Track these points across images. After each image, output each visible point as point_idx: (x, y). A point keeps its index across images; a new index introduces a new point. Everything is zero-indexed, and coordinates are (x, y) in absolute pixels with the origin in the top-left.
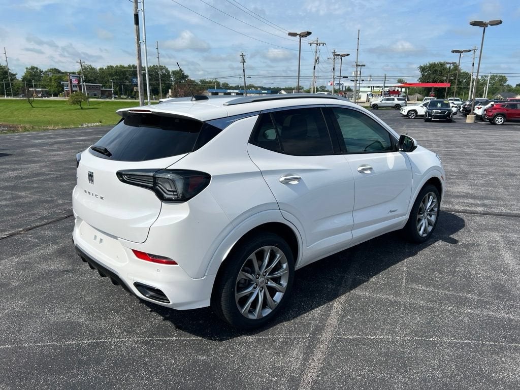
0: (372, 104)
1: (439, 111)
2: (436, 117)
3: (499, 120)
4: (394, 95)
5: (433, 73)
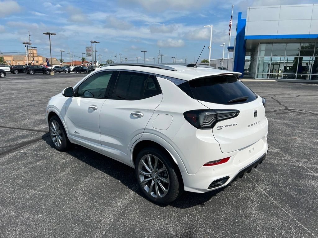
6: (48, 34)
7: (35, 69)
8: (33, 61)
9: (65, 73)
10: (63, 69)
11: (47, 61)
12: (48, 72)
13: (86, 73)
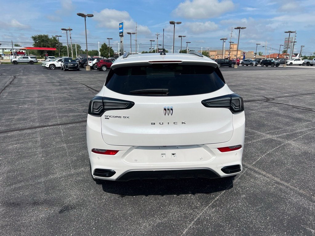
0: (13, 60)
1: (72, 64)
2: (70, 68)
3: (104, 68)
4: (21, 55)
5: (42, 41)
6: (238, 28)
7: (222, 62)
8: (229, 55)
9: (252, 66)
10: (251, 62)
11: (244, 55)
12: (232, 65)
13: (273, 67)
